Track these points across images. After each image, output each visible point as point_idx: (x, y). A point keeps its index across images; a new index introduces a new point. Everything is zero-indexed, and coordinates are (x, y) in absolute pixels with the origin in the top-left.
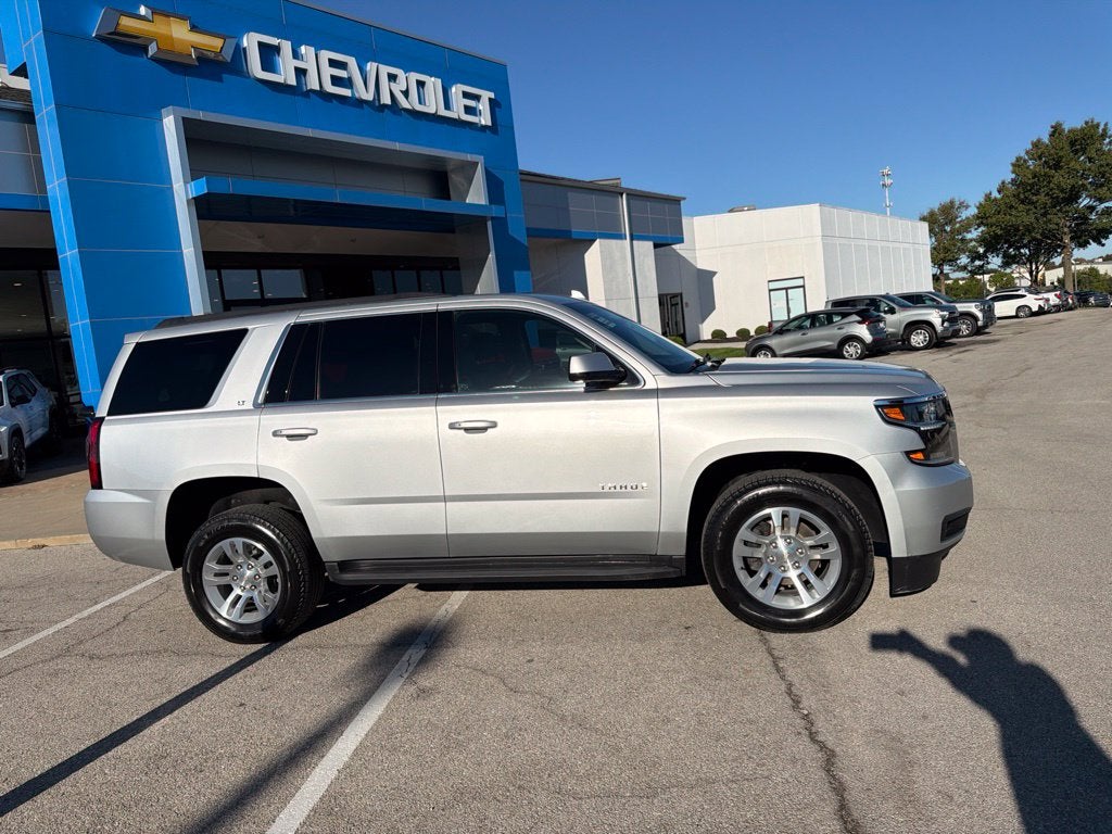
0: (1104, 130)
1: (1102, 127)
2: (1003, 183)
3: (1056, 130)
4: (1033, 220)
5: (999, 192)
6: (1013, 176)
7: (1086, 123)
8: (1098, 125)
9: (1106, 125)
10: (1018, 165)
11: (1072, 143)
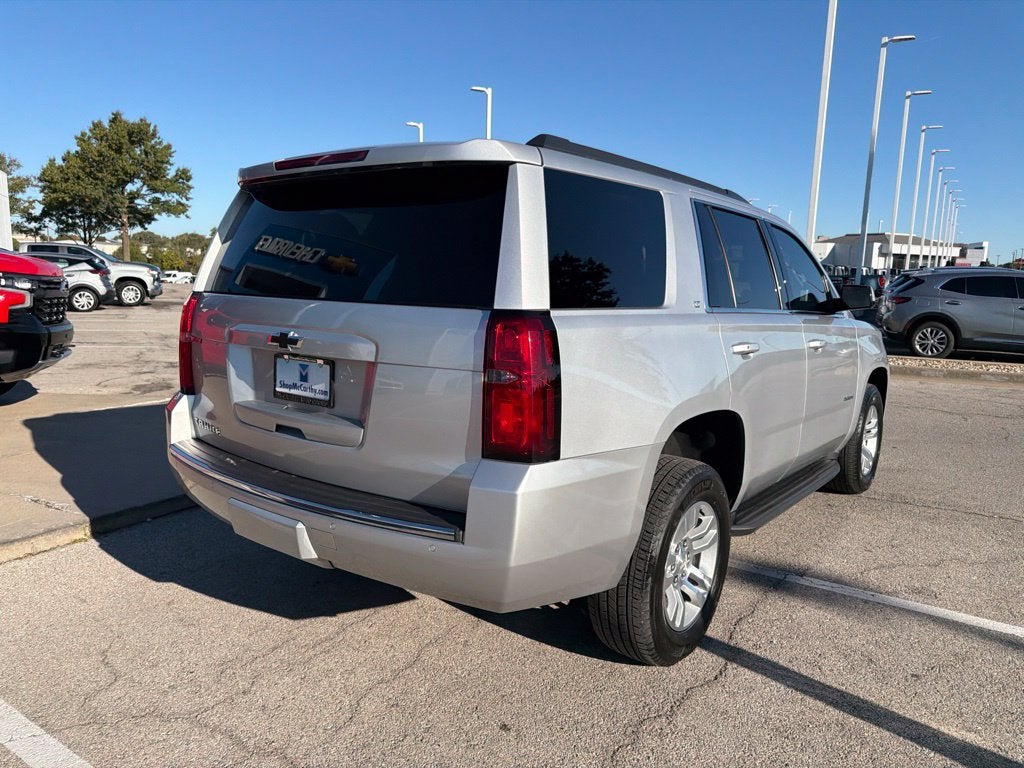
0: (154, 131)
1: (152, 128)
2: (69, 153)
3: (116, 119)
4: (101, 195)
5: (64, 160)
6: (79, 149)
7: (141, 120)
8: (149, 125)
9: (155, 127)
10: (82, 140)
11: (130, 134)
